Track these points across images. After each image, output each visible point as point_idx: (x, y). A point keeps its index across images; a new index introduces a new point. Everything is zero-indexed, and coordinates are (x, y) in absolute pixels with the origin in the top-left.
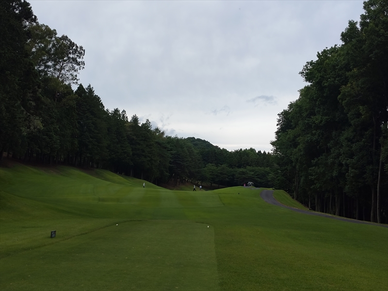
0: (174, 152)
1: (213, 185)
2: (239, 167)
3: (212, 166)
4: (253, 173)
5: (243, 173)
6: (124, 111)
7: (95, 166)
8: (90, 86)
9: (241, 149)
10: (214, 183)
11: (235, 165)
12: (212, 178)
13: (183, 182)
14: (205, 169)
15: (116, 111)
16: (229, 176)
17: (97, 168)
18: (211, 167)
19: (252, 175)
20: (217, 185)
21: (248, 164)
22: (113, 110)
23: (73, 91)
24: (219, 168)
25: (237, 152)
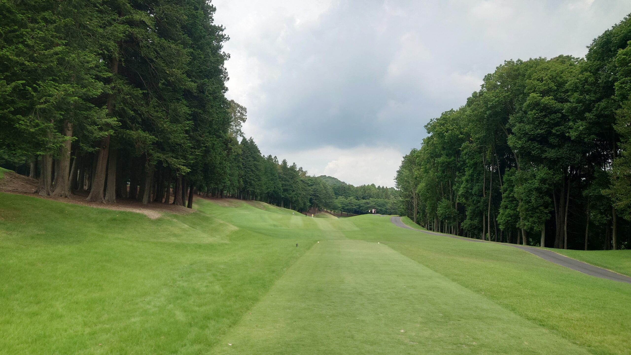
0: (313, 187)
2: (364, 199)
4: (375, 203)
6: (276, 157)
11: (360, 197)
12: (342, 207)
13: (320, 210)
14: (336, 200)
18: (341, 199)
21: (370, 197)
22: (268, 156)
23: (239, 142)
25: (362, 187)
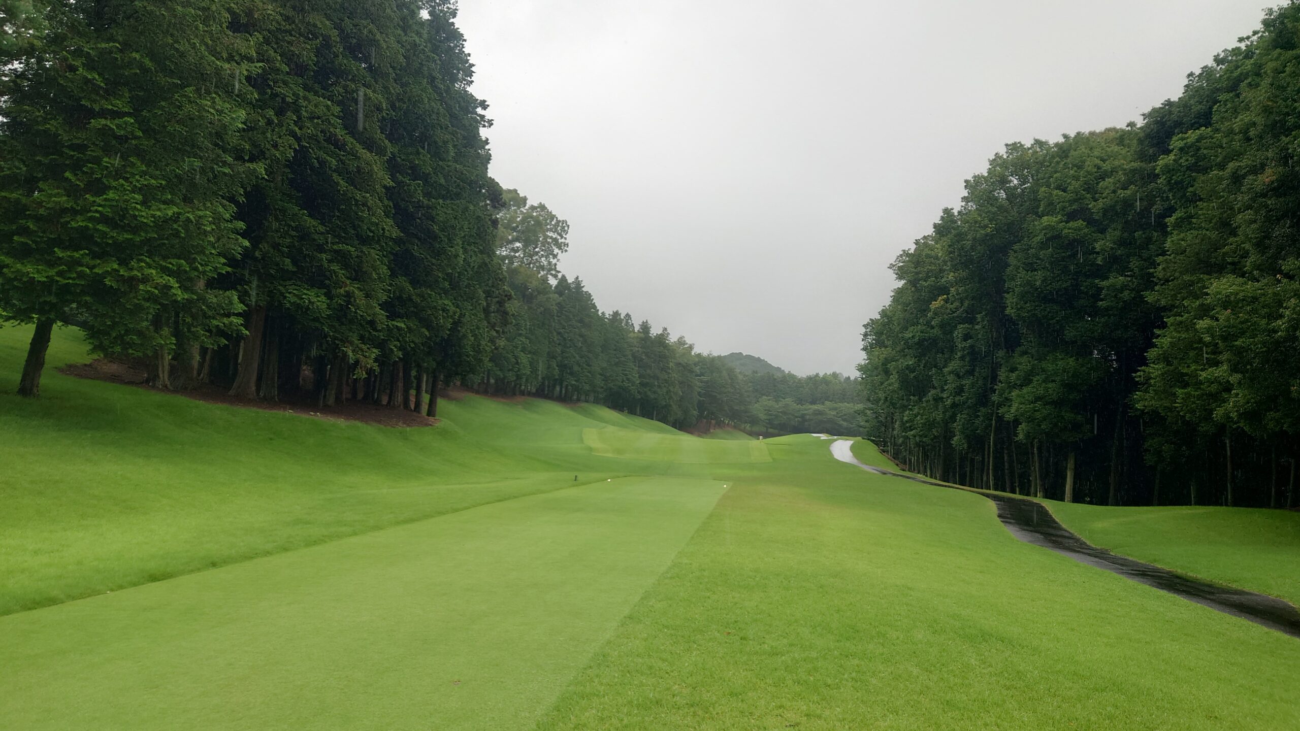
0: (705, 378)
1: (770, 430)
2: (813, 402)
3: (769, 400)
4: (834, 413)
5: (820, 413)
6: (628, 315)
7: (583, 398)
8: (577, 278)
9: (817, 375)
10: (771, 428)
11: (807, 400)
12: (769, 420)
13: (720, 425)
14: (756, 405)
15: (616, 314)
16: (797, 417)
17: (587, 401)
18: (766, 401)
19: (834, 415)
20: (776, 431)
21: (827, 399)
22: (611, 313)
23: (551, 286)
24: (781, 404)
